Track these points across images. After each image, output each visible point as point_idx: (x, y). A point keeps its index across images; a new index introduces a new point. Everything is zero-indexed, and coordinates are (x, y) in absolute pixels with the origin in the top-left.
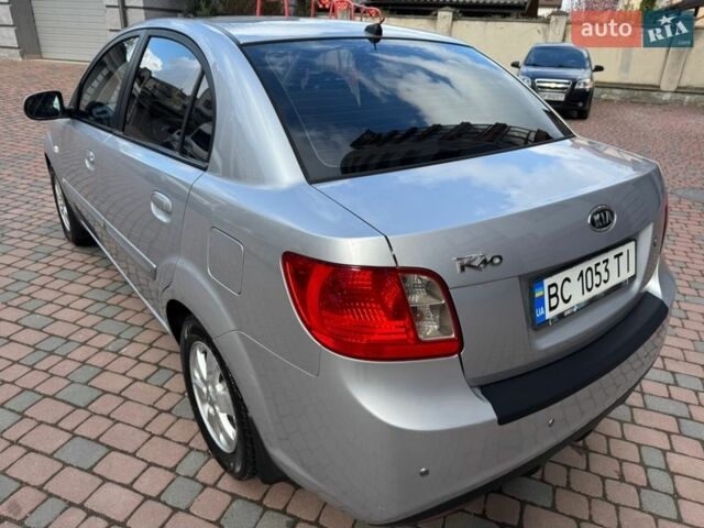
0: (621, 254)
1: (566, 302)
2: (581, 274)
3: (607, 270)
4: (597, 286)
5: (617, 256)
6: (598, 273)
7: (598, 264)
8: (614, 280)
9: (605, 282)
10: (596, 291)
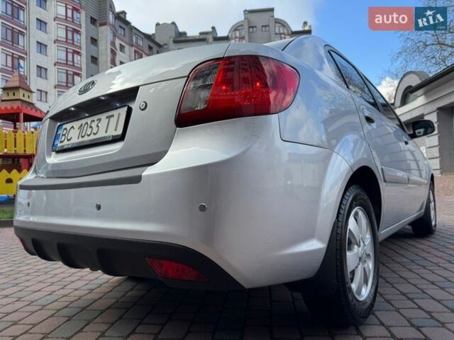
0: (112, 116)
1: (68, 140)
2: (81, 126)
3: (98, 126)
4: (88, 135)
5: (109, 117)
6: (91, 127)
7: (93, 121)
8: (101, 134)
9: (94, 134)
10: (86, 138)
